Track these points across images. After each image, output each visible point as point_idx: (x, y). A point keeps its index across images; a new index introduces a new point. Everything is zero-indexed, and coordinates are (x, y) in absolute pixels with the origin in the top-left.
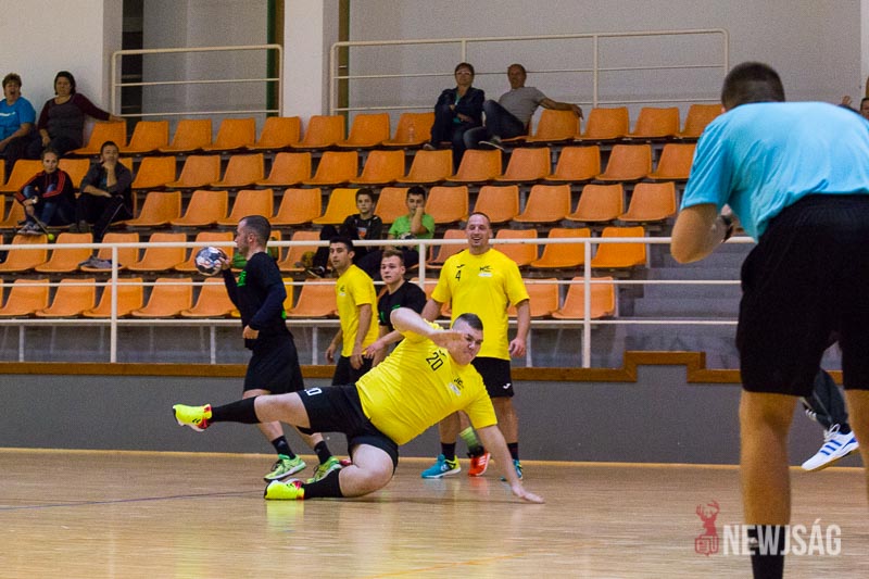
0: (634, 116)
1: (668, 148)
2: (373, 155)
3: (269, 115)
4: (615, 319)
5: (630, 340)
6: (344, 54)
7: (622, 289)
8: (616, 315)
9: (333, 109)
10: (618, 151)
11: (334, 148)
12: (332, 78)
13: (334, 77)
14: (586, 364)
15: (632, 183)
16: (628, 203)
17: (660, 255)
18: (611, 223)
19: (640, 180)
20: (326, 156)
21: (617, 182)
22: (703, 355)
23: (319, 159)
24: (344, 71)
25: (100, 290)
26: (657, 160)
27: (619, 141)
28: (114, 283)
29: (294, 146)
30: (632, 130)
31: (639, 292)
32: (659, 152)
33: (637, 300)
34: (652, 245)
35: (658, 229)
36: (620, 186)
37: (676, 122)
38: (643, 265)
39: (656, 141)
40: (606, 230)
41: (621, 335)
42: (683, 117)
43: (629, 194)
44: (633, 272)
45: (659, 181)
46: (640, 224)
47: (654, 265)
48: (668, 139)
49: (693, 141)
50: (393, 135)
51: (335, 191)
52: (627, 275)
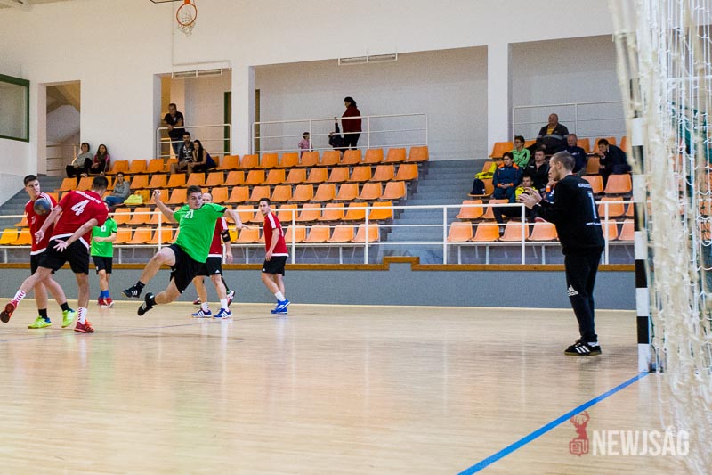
0: (386, 153)
1: (401, 166)
2: (271, 171)
3: (226, 155)
4: (378, 242)
5: (386, 252)
6: (258, 127)
7: (381, 229)
8: (379, 240)
9: (254, 152)
10: (379, 168)
11: (254, 169)
13: (254, 138)
14: (366, 262)
15: (386, 182)
16: (384, 191)
17: (399, 213)
18: (376, 200)
19: (389, 181)
20: (251, 172)
21: (379, 182)
22: (419, 258)
23: (248, 174)
24: (258, 135)
25: (154, 232)
26: (396, 172)
27: (379, 164)
28: (160, 229)
29: (237, 168)
30: (385, 159)
31: (389, 230)
32: (398, 168)
33: (389, 234)
34: (395, 210)
35: (397, 202)
36: (380, 184)
37: (405, 155)
38: (391, 218)
39: (396, 163)
40: (375, 203)
41: (381, 249)
42: (408, 152)
43: (384, 187)
44: (388, 221)
45: (397, 181)
46: (389, 200)
47: (395, 218)
48: (402, 162)
49: (412, 163)
50: (280, 163)
51: (255, 188)
52: (383, 222)
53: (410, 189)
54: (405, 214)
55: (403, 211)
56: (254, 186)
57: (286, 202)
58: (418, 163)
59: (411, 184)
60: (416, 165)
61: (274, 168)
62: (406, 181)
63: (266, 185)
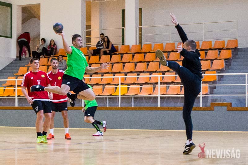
0: (213, 43)
1: (222, 51)
2: (148, 54)
3: (123, 45)
4: (208, 94)
5: (212, 100)
6: (140, 30)
7: (210, 87)
8: (209, 93)
9: (138, 43)
10: (209, 52)
11: (138, 53)
12: (137, 35)
13: (138, 35)
14: (201, 106)
15: (213, 60)
16: (212, 65)
17: (220, 78)
18: (207, 70)
19: (215, 59)
20: (136, 55)
21: (209, 60)
22: (231, 103)
23: (134, 55)
24: (141, 34)
26: (219, 54)
27: (210, 49)
29: (128, 52)
30: (213, 47)
31: (215, 88)
32: (220, 52)
33: (214, 90)
34: (218, 76)
35: (219, 71)
37: (224, 45)
38: (216, 81)
39: (219, 49)
40: (206, 72)
41: (210, 99)
42: (226, 43)
43: (212, 63)
44: (214, 82)
45: (220, 59)
46: (215, 70)
47: (218, 81)
48: (223, 49)
49: (229, 49)
50: (153, 49)
51: (138, 63)
52: (212, 83)
53: (227, 64)
54: (224, 78)
55: (222, 76)
56: (137, 62)
57: (155, 72)
58: (232, 49)
59: (228, 61)
60: (231, 50)
61: (149, 52)
62: (225, 59)
63: (145, 62)
